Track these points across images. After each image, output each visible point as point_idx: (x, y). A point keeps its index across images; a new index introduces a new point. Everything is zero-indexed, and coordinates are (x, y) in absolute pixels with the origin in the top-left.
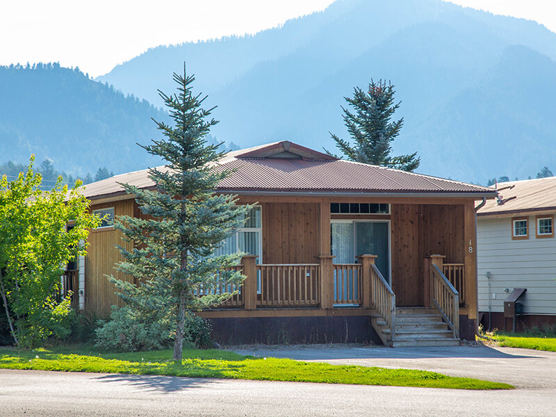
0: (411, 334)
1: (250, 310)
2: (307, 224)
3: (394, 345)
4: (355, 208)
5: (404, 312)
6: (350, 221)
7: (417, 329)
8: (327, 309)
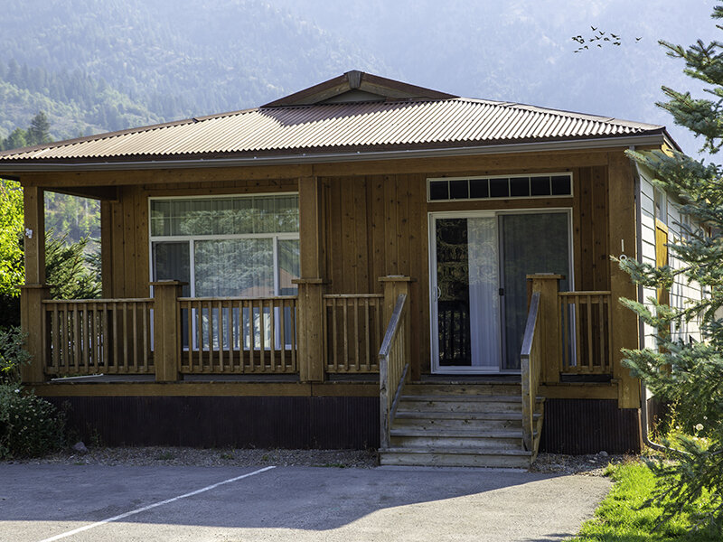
0: (437, 438)
1: (165, 383)
2: (405, 221)
3: (383, 461)
4: (499, 188)
5: (472, 392)
6: (491, 213)
7: (465, 428)
8: (310, 383)
